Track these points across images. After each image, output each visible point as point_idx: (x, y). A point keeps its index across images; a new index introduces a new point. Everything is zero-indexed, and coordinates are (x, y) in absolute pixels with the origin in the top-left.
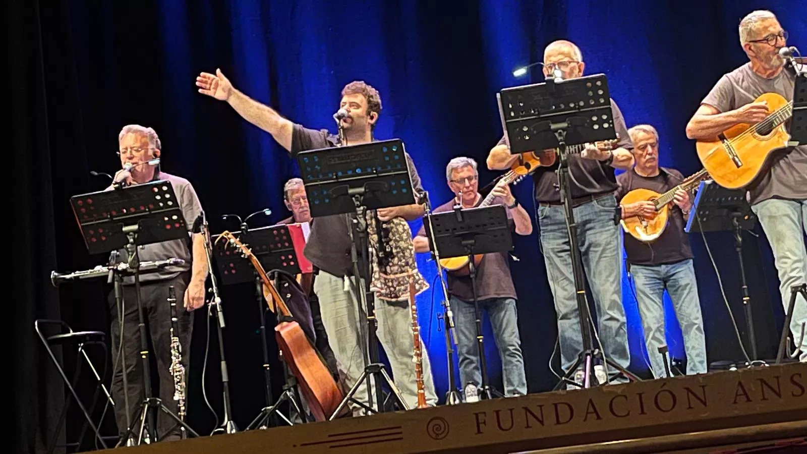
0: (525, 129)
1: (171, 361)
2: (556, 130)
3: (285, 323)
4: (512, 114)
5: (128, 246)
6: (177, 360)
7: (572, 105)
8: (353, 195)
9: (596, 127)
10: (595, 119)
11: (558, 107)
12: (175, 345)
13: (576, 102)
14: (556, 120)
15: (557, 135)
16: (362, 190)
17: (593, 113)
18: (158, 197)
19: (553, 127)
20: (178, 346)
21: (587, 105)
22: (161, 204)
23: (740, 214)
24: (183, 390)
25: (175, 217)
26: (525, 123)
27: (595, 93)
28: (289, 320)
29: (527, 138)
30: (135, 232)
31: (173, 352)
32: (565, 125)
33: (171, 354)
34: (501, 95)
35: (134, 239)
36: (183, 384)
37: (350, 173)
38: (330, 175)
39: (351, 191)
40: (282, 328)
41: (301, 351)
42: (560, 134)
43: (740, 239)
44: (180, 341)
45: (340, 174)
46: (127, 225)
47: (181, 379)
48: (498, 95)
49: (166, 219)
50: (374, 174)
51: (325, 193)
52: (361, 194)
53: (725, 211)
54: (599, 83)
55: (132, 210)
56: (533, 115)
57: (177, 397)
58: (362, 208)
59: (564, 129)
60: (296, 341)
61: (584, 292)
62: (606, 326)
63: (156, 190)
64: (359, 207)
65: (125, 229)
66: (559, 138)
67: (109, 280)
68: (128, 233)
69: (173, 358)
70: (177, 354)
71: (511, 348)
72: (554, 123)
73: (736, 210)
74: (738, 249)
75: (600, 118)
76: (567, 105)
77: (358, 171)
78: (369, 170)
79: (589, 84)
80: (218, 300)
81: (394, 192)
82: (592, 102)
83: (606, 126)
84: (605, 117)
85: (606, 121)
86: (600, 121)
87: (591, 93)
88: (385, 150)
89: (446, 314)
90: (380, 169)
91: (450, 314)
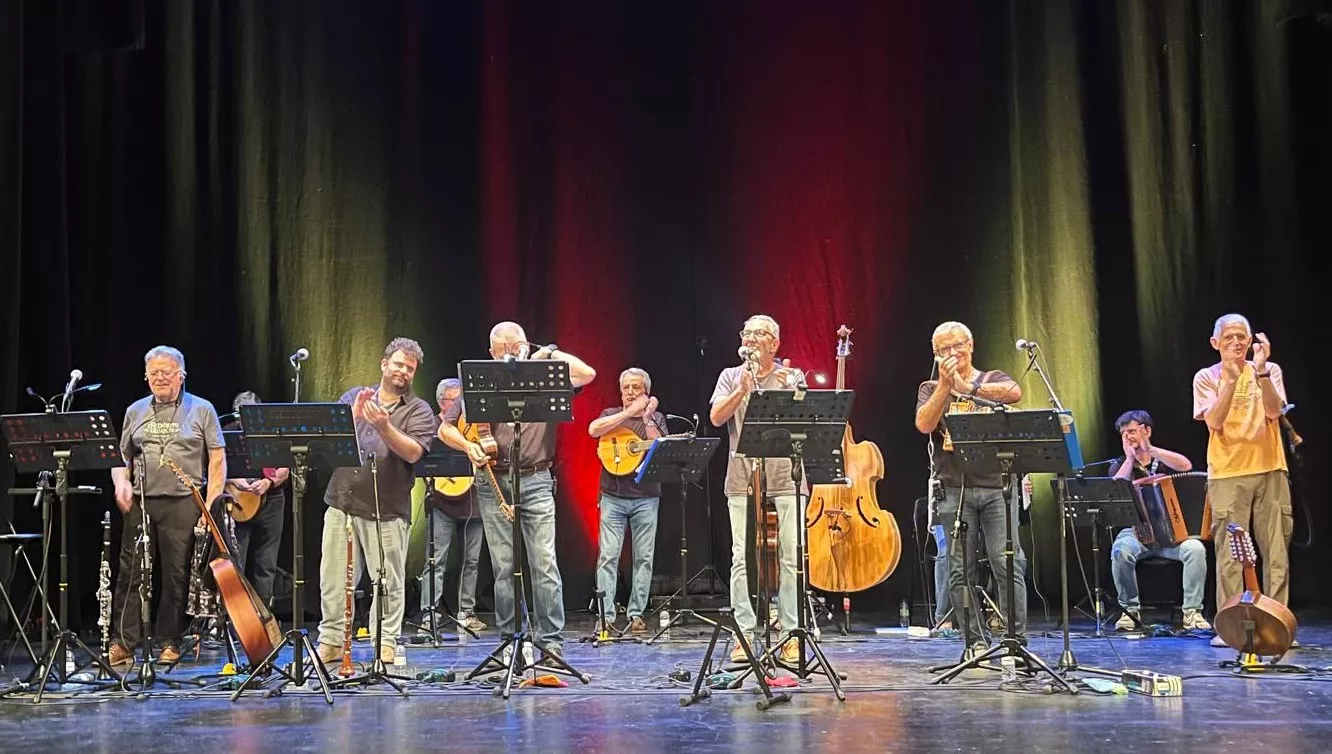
0: (483, 401)
1: (98, 586)
2: (513, 408)
3: (220, 560)
4: (471, 385)
5: (58, 471)
6: (106, 586)
7: (532, 384)
8: (296, 453)
9: (553, 408)
10: (553, 400)
11: (517, 384)
12: (105, 569)
13: (537, 382)
14: (514, 397)
15: (513, 412)
16: (305, 449)
17: (551, 395)
18: (94, 426)
19: (510, 404)
20: (107, 572)
21: (547, 386)
22: (97, 433)
23: (687, 469)
24: (108, 616)
25: (111, 447)
26: (485, 396)
27: (556, 376)
28: (225, 557)
29: (484, 410)
30: (66, 458)
31: (102, 576)
32: (522, 404)
33: (99, 578)
35: (64, 465)
36: (109, 609)
37: (295, 430)
38: (273, 430)
39: (293, 449)
40: (217, 566)
41: (232, 592)
42: (516, 413)
43: (685, 494)
44: (110, 566)
45: (283, 430)
46: (58, 450)
47: (107, 605)
48: (459, 365)
49: (102, 447)
50: (320, 433)
51: (266, 446)
52: (303, 454)
53: (674, 466)
55: (66, 435)
56: (491, 389)
57: (101, 622)
58: (303, 468)
59: (520, 408)
60: (228, 581)
61: (520, 574)
62: (544, 589)
63: (93, 419)
64: (300, 466)
65: (56, 453)
66: (515, 417)
67: (36, 503)
68: (59, 458)
69: (102, 583)
70: (106, 579)
72: (512, 400)
73: (683, 465)
74: (682, 503)
75: (557, 401)
76: (527, 384)
77: (303, 429)
78: (315, 429)
79: (551, 368)
80: (146, 539)
81: (340, 453)
82: (552, 384)
83: (563, 408)
84: (563, 400)
85: (563, 404)
86: (558, 404)
87: (551, 376)
88: (333, 412)
89: (380, 580)
90: (325, 429)
91: (384, 581)
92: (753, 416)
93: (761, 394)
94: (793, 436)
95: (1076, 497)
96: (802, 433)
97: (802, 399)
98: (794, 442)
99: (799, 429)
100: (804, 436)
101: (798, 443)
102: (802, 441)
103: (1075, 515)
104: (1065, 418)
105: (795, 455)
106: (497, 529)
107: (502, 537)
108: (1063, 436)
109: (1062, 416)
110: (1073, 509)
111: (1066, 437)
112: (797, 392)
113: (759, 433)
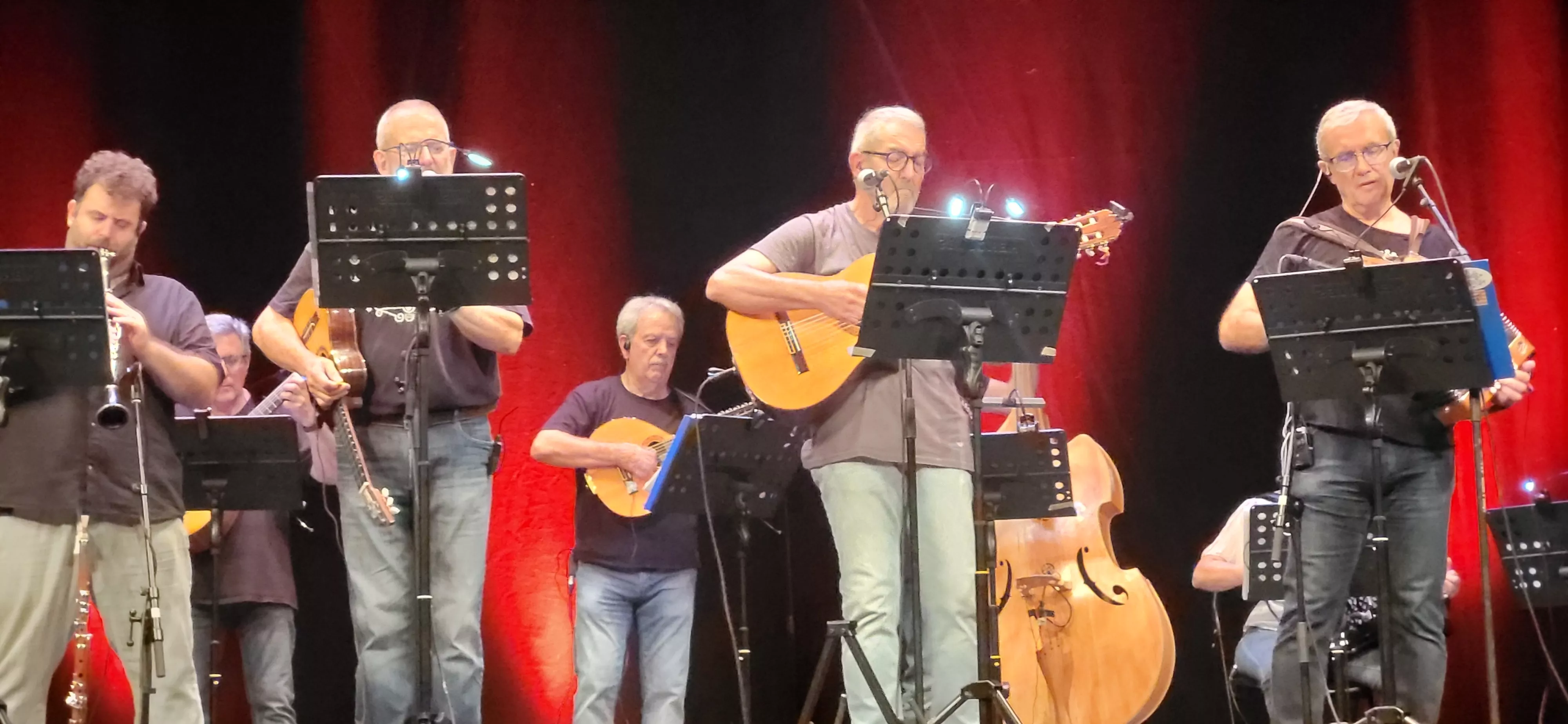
0: (355, 262)
2: (414, 272)
4: (333, 229)
7: (453, 226)
9: (494, 276)
10: (493, 259)
11: (423, 226)
14: (419, 251)
15: (415, 280)
16: (6, 342)
17: (491, 248)
19: (410, 264)
21: (482, 230)
23: (750, 486)
26: (357, 249)
27: (501, 210)
29: (356, 279)
32: (433, 263)
34: (315, 187)
42: (422, 280)
43: (745, 535)
48: (310, 187)
50: (32, 313)
53: (724, 478)
54: (510, 191)
56: (373, 235)
59: (431, 273)
66: (420, 289)
71: (274, 705)
72: (413, 256)
73: (743, 476)
74: (741, 554)
75: (503, 259)
76: (442, 224)
77: (2, 304)
78: (25, 305)
81: (73, 356)
82: (492, 226)
83: (513, 276)
84: (513, 259)
85: (514, 267)
86: (504, 267)
87: (492, 209)
88: (63, 268)
89: (148, 613)
90: (47, 306)
91: (155, 613)
92: (889, 270)
93: (903, 224)
94: (967, 312)
95: (1537, 545)
96: (982, 306)
97: (981, 236)
98: (968, 322)
99: (977, 299)
100: (986, 313)
101: (975, 324)
102: (983, 323)
103: (1537, 584)
104: (1476, 275)
105: (971, 349)
106: (369, 540)
107: (380, 556)
108: (1474, 312)
109: (1470, 271)
110: (1533, 571)
111: (1481, 314)
112: (973, 224)
113: (901, 306)
